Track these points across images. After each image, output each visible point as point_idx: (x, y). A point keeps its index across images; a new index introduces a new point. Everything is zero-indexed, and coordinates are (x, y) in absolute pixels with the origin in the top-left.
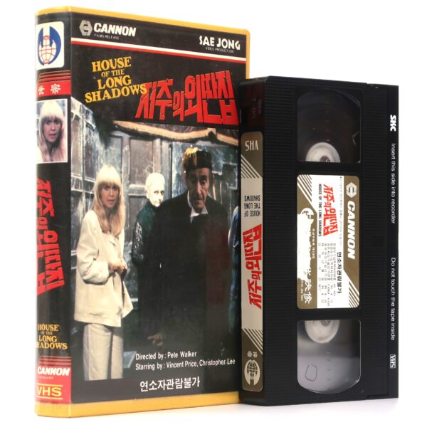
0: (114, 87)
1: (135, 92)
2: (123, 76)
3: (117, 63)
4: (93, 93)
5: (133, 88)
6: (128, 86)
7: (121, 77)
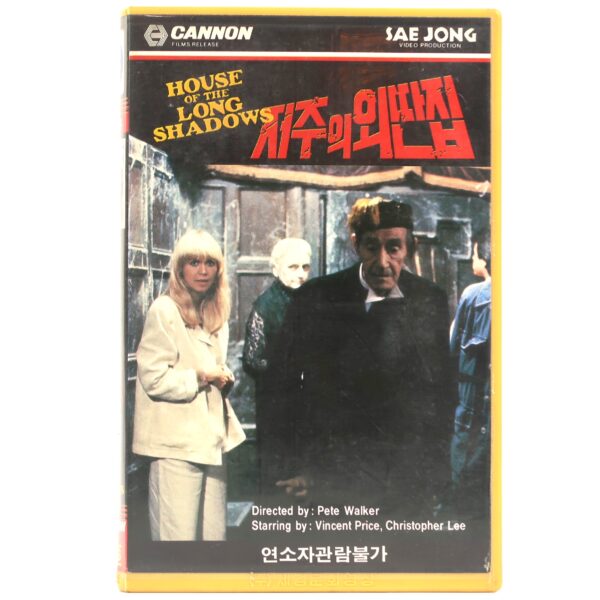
0: (208, 116)
1: (251, 120)
2: (226, 99)
3: (215, 81)
4: (169, 128)
5: (247, 115)
6: (235, 113)
7: (222, 101)
